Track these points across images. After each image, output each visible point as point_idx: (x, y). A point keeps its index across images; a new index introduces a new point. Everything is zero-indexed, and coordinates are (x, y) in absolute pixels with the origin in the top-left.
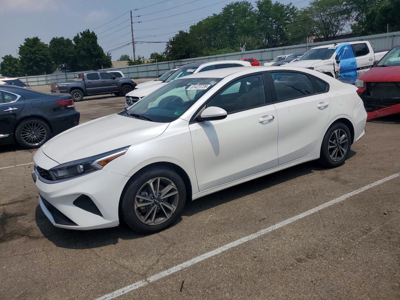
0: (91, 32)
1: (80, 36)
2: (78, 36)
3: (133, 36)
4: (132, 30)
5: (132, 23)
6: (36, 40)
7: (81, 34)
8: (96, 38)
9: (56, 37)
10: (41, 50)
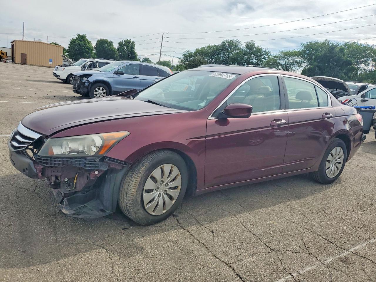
0: (132, 41)
1: (123, 43)
2: (122, 42)
3: (161, 50)
4: (161, 45)
5: (162, 41)
6: (84, 37)
7: (124, 41)
8: (134, 46)
9: (103, 38)
10: (87, 44)
